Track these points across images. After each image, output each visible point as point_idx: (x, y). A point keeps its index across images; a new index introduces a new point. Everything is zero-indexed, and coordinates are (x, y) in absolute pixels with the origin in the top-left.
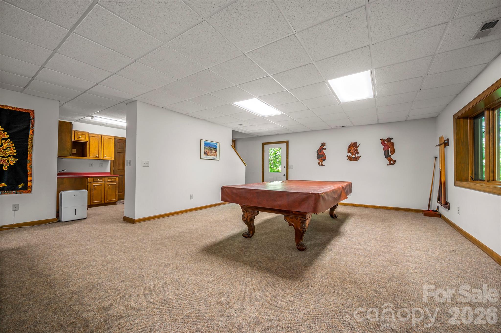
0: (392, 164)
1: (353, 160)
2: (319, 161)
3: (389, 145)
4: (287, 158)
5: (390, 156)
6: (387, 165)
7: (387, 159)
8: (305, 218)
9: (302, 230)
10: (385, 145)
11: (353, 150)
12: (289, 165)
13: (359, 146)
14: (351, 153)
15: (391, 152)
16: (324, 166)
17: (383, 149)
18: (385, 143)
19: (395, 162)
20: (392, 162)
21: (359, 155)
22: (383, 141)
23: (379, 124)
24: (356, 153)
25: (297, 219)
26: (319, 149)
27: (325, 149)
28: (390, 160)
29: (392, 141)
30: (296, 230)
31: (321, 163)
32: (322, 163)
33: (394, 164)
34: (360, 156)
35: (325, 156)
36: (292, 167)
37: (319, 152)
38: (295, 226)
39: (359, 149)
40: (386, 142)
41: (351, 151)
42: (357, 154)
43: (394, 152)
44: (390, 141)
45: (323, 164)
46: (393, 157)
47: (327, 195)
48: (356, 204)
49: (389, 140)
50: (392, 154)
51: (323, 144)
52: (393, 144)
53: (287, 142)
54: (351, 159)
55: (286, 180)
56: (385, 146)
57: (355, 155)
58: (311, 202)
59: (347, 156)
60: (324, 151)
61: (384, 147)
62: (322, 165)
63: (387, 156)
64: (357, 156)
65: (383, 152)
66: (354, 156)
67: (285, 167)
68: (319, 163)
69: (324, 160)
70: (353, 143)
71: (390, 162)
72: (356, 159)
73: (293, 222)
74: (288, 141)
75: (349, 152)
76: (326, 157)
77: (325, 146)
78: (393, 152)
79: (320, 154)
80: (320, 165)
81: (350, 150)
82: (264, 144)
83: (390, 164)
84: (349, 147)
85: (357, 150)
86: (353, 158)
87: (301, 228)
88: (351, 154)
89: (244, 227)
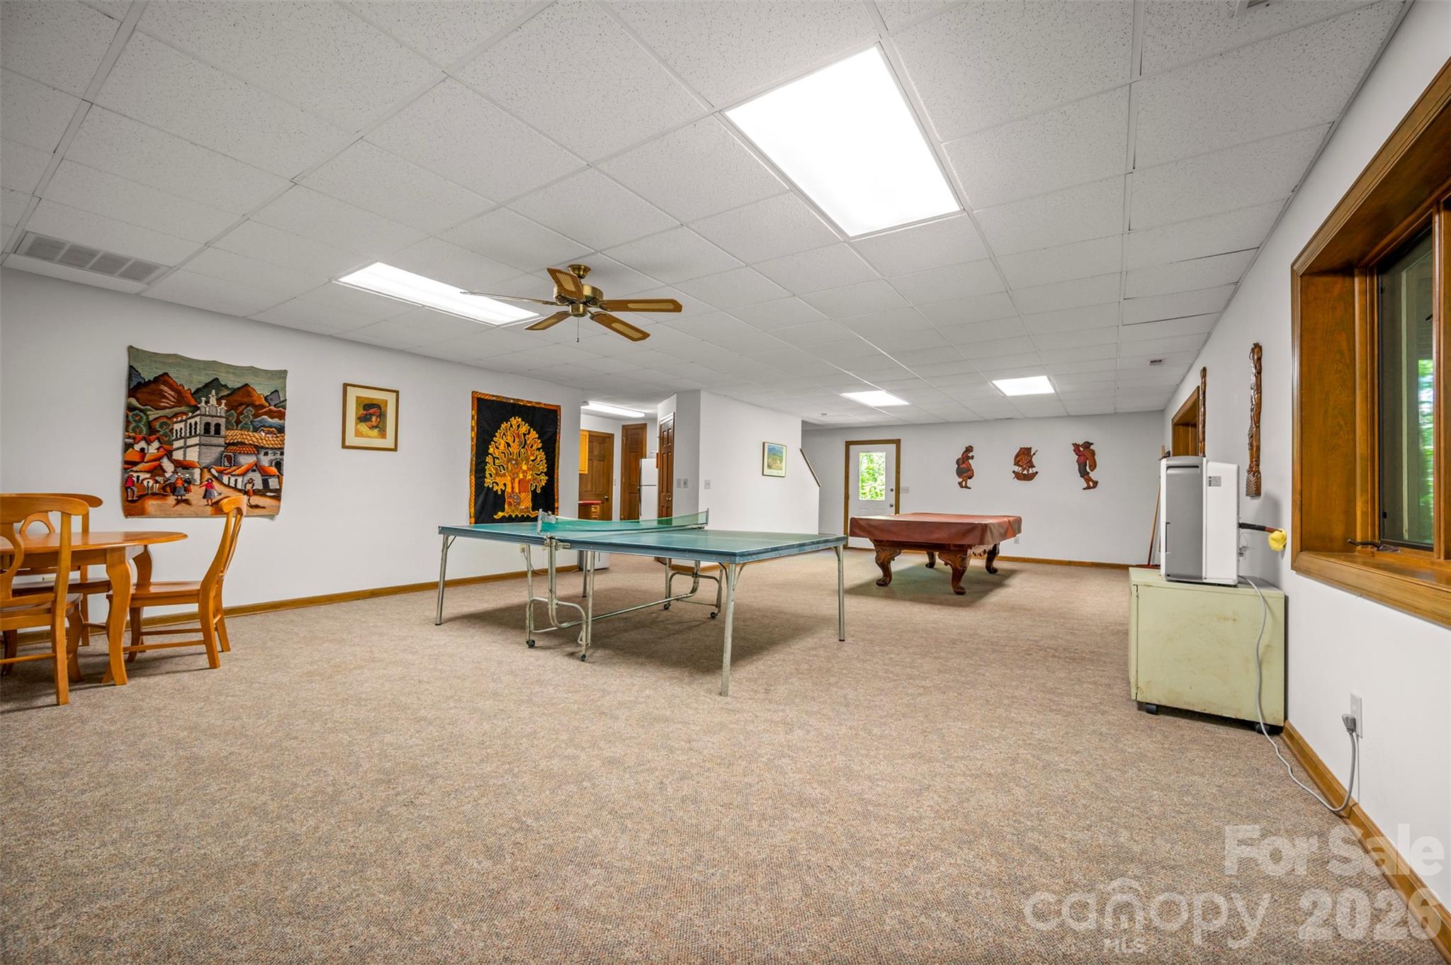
0: (1093, 488)
1: (1024, 480)
2: (961, 480)
3: (1088, 455)
4: (898, 472)
5: (1089, 473)
6: (1084, 489)
7: (1082, 479)
8: (966, 555)
9: (962, 569)
10: (1080, 454)
11: (1024, 459)
12: (901, 485)
13: (1034, 454)
14: (1020, 466)
15: (1090, 467)
16: (970, 488)
17: (1077, 461)
18: (1080, 451)
19: (1096, 483)
20: (1091, 484)
21: (1034, 470)
22: (1076, 447)
23: (1069, 417)
24: (1029, 467)
25: (956, 556)
26: (961, 456)
27: (972, 457)
28: (1088, 480)
29: (1092, 447)
30: (955, 570)
31: (964, 484)
32: (966, 483)
33: (1094, 487)
34: (1037, 473)
35: (973, 470)
36: (907, 490)
37: (961, 462)
38: (953, 565)
39: (1034, 460)
40: (1082, 449)
41: (1020, 463)
42: (1030, 469)
43: (1095, 466)
44: (1089, 447)
45: (968, 485)
46: (1093, 475)
47: (994, 527)
48: (1028, 559)
49: (1087, 445)
50: (1092, 471)
51: (969, 449)
52: (1093, 453)
53: (897, 442)
54: (1019, 476)
55: (896, 513)
56: (1079, 456)
57: (1028, 471)
58: (977, 533)
59: (1014, 472)
60: (970, 461)
61: (1078, 459)
62: (966, 487)
63: (1084, 474)
64: (1031, 471)
65: (1077, 466)
66: (1025, 472)
67: (892, 490)
68: (960, 484)
69: (970, 478)
70: (1025, 448)
71: (1088, 484)
72: (1029, 477)
73: (950, 561)
74: (899, 440)
75: (1017, 464)
76: (973, 473)
77: (972, 451)
78: (1093, 467)
79: (962, 466)
80: (962, 487)
81: (1019, 461)
82: (848, 444)
83: (1089, 488)
84: (1017, 456)
85: (1030, 461)
86: (1024, 474)
87: (961, 566)
88: (1020, 468)
89: (879, 573)
